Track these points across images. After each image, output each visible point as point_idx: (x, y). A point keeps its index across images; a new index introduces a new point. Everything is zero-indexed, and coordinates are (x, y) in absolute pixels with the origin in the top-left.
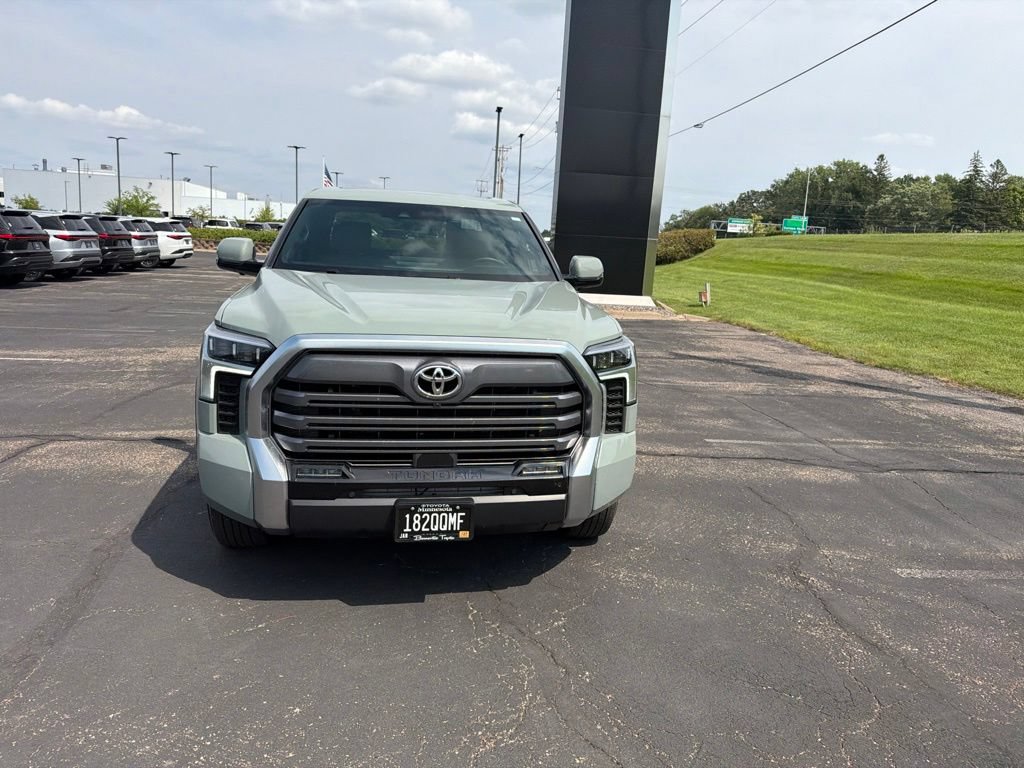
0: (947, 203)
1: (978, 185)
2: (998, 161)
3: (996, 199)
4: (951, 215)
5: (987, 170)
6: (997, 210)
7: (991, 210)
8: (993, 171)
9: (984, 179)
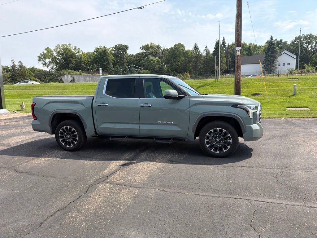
0: (8, 74)
1: (16, 68)
2: (20, 61)
3: (22, 73)
4: (9, 78)
5: (17, 64)
6: (23, 76)
7: (21, 76)
8: (19, 64)
9: (17, 67)
